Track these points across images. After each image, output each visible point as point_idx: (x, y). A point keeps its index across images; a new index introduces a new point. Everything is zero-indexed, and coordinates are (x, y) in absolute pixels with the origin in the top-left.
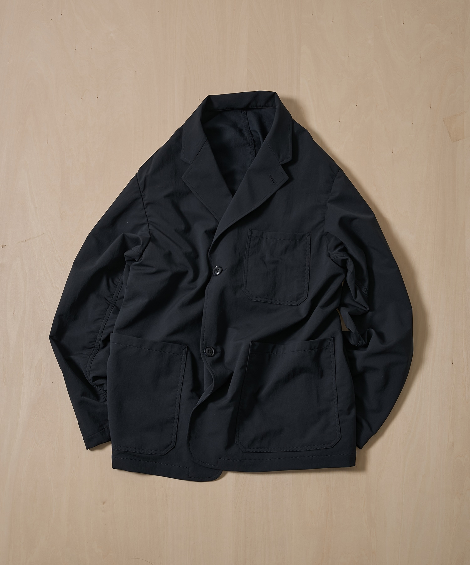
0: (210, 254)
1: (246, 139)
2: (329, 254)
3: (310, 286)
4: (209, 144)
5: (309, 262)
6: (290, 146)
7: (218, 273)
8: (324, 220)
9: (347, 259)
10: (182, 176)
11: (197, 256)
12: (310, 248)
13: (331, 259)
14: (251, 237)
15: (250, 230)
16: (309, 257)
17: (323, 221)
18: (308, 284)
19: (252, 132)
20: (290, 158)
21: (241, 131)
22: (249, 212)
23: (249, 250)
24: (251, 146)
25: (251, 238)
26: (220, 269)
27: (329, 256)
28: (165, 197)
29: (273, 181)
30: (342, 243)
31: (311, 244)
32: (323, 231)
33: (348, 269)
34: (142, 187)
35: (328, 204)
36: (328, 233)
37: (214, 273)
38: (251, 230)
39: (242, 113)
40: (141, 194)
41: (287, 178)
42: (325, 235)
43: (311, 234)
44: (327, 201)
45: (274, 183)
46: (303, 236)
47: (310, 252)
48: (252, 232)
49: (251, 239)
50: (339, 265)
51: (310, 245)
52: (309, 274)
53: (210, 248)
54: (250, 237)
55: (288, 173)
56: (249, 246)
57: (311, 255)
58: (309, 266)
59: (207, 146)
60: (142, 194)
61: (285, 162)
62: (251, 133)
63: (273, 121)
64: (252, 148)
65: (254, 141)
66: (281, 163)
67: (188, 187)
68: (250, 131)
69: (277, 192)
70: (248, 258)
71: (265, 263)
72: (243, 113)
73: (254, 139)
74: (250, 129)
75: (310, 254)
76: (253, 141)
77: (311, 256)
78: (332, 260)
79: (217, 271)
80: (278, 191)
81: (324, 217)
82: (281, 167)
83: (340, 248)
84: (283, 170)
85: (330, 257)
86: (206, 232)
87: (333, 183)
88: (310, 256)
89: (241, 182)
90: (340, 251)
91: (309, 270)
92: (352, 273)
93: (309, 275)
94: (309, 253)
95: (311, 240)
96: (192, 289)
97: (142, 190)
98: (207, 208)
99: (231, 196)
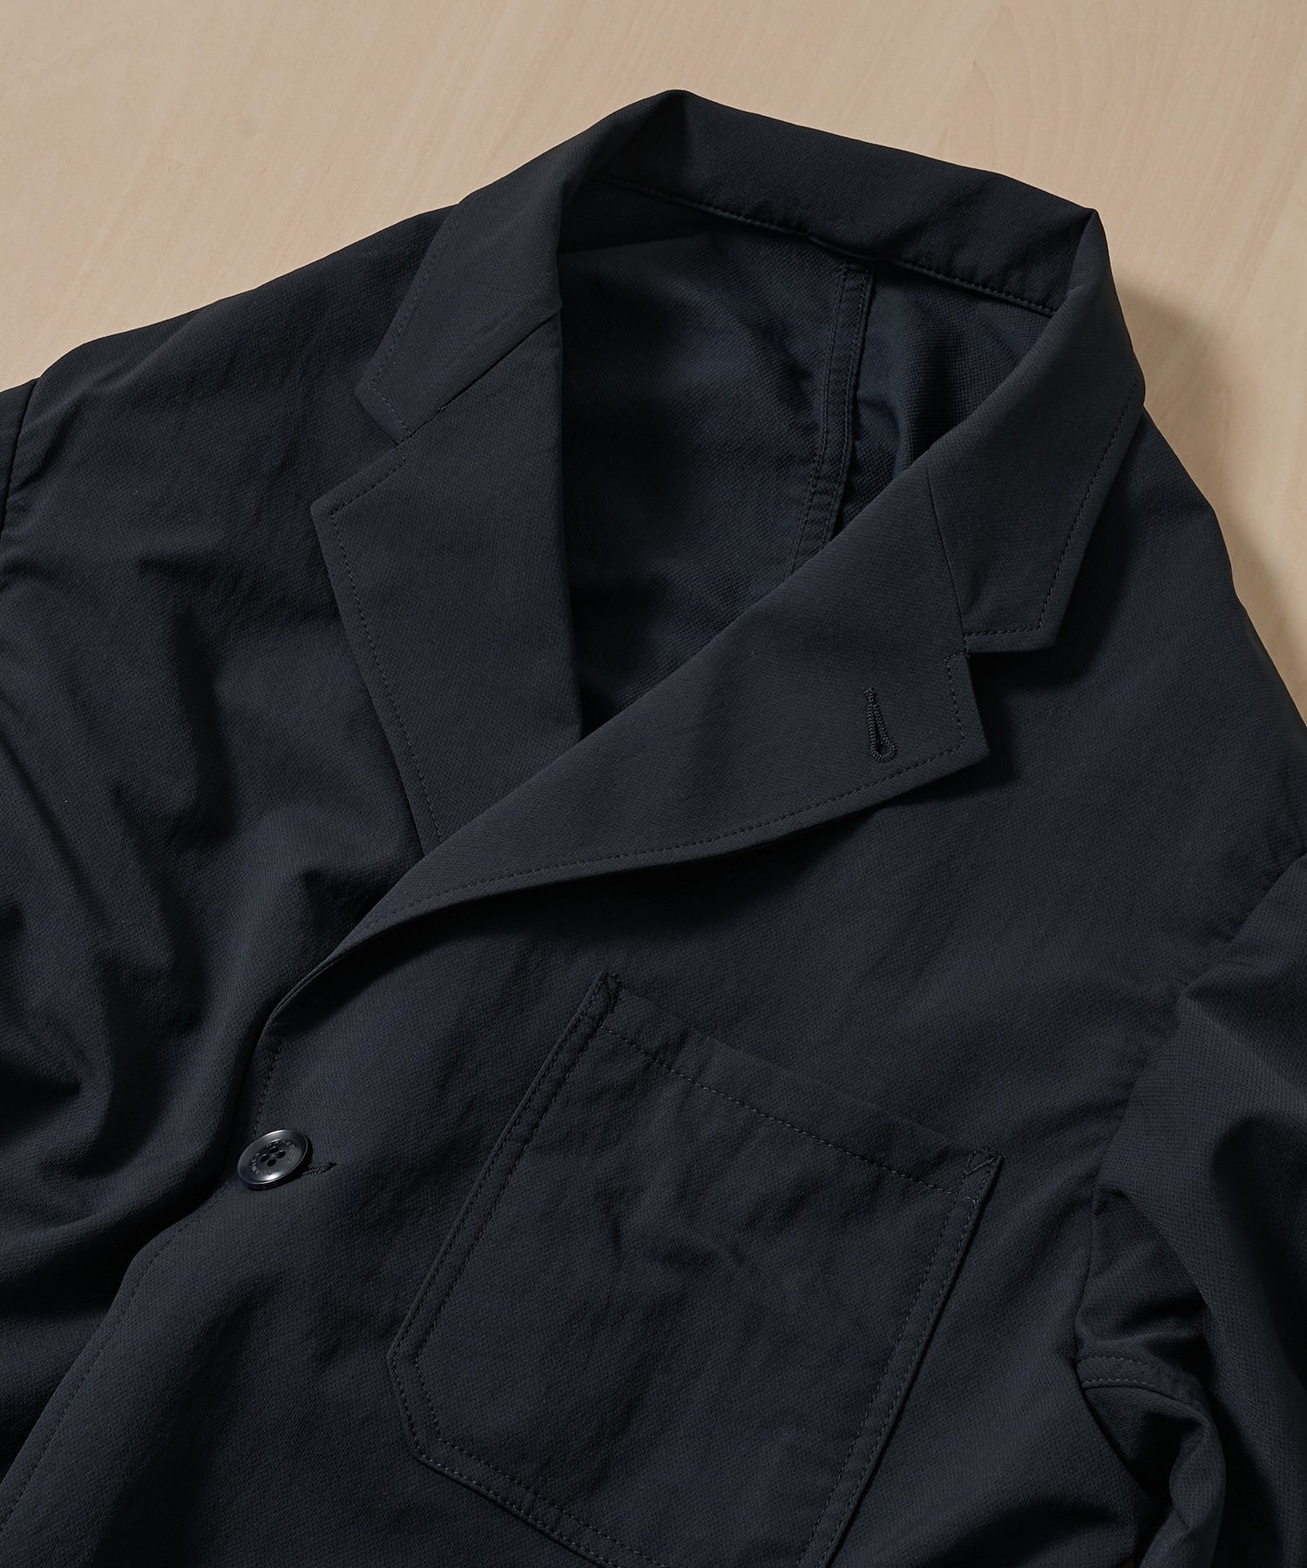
0: (272, 1032)
1: (810, 429)
2: (1077, 1342)
3: (858, 1523)
4: (558, 351)
5: (919, 1350)
6: (1070, 563)
7: (272, 1177)
8: (1122, 1103)
9: (1190, 1425)
10: (319, 495)
11: (190, 1018)
12: (958, 1256)
13: (1080, 1383)
14: (595, 1030)
15: (604, 979)
16: (933, 1316)
17: (1108, 1109)
18: (854, 1499)
19: (863, 410)
20: (1036, 633)
21: (794, 378)
22: (645, 860)
23: (546, 1110)
24: (821, 484)
25: (591, 1036)
26: (294, 1157)
27: (1072, 1353)
28: (148, 565)
29: (878, 736)
30: (1189, 1306)
31: (974, 1233)
32: (1091, 1176)
33: (1174, 1499)
34: (30, 453)
35: (1189, 1008)
36: (1120, 1195)
37: (247, 1171)
38: (613, 985)
39: (849, 284)
40: (6, 496)
41: (975, 746)
42: (1095, 1206)
43: (1000, 1168)
44: (1186, 984)
45: (879, 748)
46: (943, 1157)
47: (952, 1286)
48: (612, 1000)
49: (593, 1043)
50: (1115, 1447)
51: (965, 1237)
52: (885, 1431)
53: (292, 994)
54: (584, 1028)
55: (997, 727)
56: (560, 1084)
57: (952, 1305)
58: (908, 1376)
59: (543, 356)
60: (10, 499)
61: (1002, 642)
62: (856, 414)
63: (1014, 365)
64: (828, 499)
65: (855, 466)
66: (974, 642)
67: (326, 573)
68: (855, 401)
69: (879, 816)
70: (518, 1157)
71: (616, 1235)
72: (853, 289)
73: (860, 455)
74: (856, 387)
75: (947, 1297)
76: (846, 460)
77: (946, 1315)
78: (1083, 1390)
79: (272, 1163)
80: (885, 811)
81: (1130, 1085)
82: (960, 664)
83: (1166, 1331)
84: (966, 689)
85: (1074, 1364)
86: (311, 879)
87: (1266, 889)
88: (942, 1311)
89: (674, 667)
90: (1162, 1350)
91: (897, 1404)
92: (1192, 1536)
93: (882, 1439)
94: (943, 1292)
95: (984, 1204)
96: (55, 1217)
97: (19, 474)
98: (385, 742)
99: (576, 728)
